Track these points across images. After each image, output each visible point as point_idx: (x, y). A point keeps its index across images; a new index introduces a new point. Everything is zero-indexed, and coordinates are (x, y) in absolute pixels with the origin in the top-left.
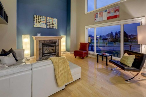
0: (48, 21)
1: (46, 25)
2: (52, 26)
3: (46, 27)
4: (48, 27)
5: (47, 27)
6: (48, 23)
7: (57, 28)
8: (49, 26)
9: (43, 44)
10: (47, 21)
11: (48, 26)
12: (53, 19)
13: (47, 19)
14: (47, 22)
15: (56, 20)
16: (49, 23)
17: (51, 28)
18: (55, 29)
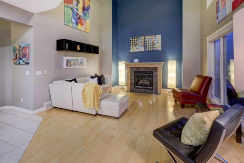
0: (147, 41)
1: (143, 48)
2: (153, 48)
3: (143, 50)
4: (147, 50)
5: (145, 50)
6: (147, 43)
7: (160, 49)
8: (149, 48)
9: (135, 72)
10: (145, 42)
11: (146, 48)
12: (154, 37)
13: (145, 39)
14: (145, 44)
15: (159, 37)
16: (147, 45)
17: (151, 51)
18: (158, 51)
